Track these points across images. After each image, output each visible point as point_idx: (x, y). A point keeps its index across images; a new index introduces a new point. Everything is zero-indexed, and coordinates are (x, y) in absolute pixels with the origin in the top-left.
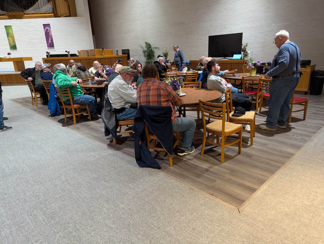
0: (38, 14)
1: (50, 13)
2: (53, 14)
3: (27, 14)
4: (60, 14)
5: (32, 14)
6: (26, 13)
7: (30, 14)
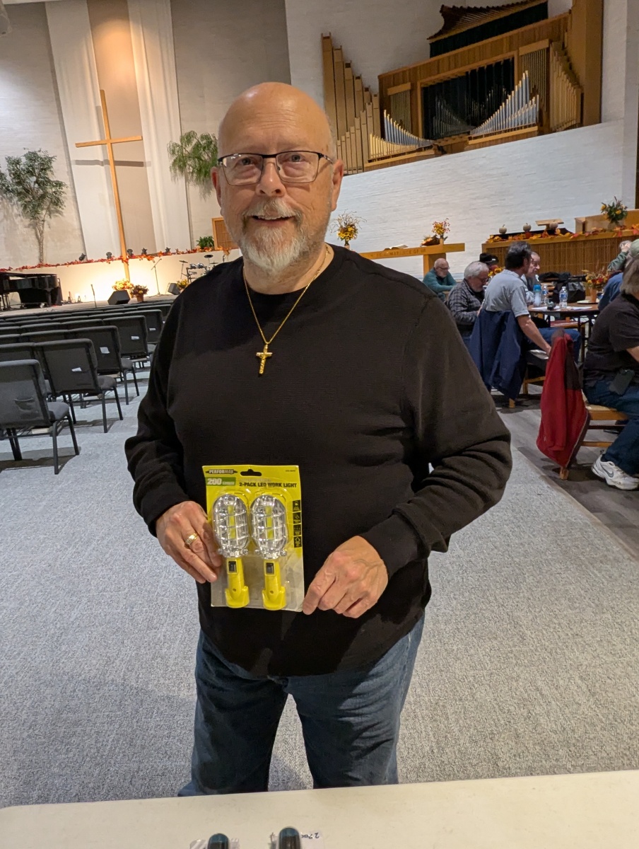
0: (500, 132)
1: (530, 126)
2: (536, 128)
3: (476, 138)
4: (555, 124)
5: (487, 135)
6: (473, 136)
7: (481, 137)
